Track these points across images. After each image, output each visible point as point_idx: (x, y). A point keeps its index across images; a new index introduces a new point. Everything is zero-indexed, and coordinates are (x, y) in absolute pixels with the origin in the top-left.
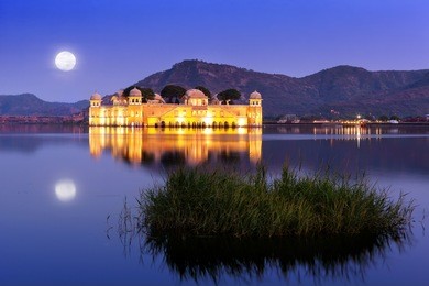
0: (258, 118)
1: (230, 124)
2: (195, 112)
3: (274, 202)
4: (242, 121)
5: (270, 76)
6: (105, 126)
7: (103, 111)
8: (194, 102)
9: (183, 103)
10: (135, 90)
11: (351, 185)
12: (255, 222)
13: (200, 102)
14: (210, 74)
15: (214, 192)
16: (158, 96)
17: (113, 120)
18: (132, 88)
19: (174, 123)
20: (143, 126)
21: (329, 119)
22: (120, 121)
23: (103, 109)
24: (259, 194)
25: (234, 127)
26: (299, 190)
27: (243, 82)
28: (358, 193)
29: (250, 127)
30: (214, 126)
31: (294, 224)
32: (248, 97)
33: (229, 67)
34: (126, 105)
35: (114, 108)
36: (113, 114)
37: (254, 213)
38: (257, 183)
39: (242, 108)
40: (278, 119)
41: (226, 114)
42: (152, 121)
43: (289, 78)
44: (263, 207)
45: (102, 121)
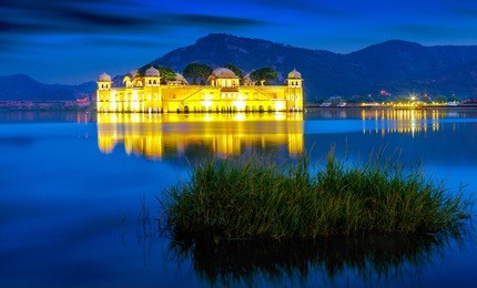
0: (298, 102)
1: (266, 109)
2: (224, 94)
3: (318, 197)
4: (279, 105)
5: (311, 53)
6: (117, 112)
7: (114, 94)
8: (223, 82)
9: (209, 84)
10: (152, 69)
11: (405, 176)
12: (296, 220)
13: (229, 83)
14: (241, 49)
15: (248, 188)
16: (179, 76)
17: (126, 105)
18: (148, 66)
19: (199, 108)
20: (162, 112)
21: (380, 102)
22: (135, 106)
23: (114, 92)
24: (301, 188)
25: (270, 111)
26: (346, 183)
27: (280, 60)
28: (413, 186)
29: (289, 111)
30: (247, 111)
31: (341, 222)
32: (286, 77)
33: (263, 42)
34: (142, 87)
35: (127, 91)
36: (126, 98)
37: (295, 211)
38: (298, 175)
39: (279, 90)
40: (321, 102)
41: (260, 96)
42: (174, 106)
43: (333, 55)
44: (304, 203)
45: (113, 107)
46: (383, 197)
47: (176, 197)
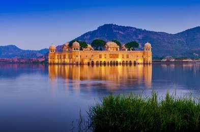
0: (150, 59)
1: (133, 62)
5: (156, 33)
7: (57, 55)
9: (104, 50)
10: (76, 42)
14: (120, 32)
15: (129, 108)
16: (89, 46)
18: (74, 41)
21: (192, 59)
24: (154, 109)
27: (140, 37)
29: (144, 64)
31: (173, 125)
32: (143, 46)
33: (131, 28)
34: (71, 52)
36: (63, 57)
38: (152, 102)
39: (140, 53)
40: (161, 59)
42: (87, 61)
43: (167, 34)
44: (156, 116)
46: (193, 114)
47: (96, 111)
